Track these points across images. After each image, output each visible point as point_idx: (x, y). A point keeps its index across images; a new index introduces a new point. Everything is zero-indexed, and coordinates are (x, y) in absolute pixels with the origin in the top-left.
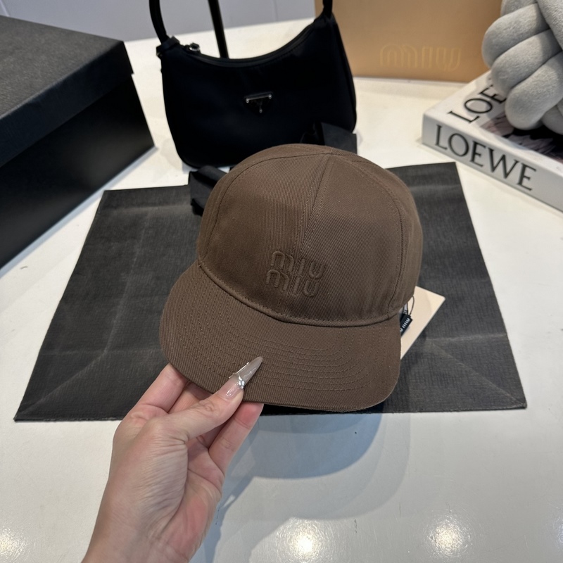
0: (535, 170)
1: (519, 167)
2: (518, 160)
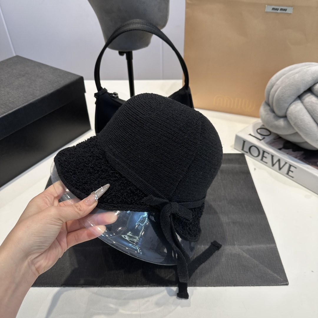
0: (296, 168)
1: (287, 166)
2: (287, 162)
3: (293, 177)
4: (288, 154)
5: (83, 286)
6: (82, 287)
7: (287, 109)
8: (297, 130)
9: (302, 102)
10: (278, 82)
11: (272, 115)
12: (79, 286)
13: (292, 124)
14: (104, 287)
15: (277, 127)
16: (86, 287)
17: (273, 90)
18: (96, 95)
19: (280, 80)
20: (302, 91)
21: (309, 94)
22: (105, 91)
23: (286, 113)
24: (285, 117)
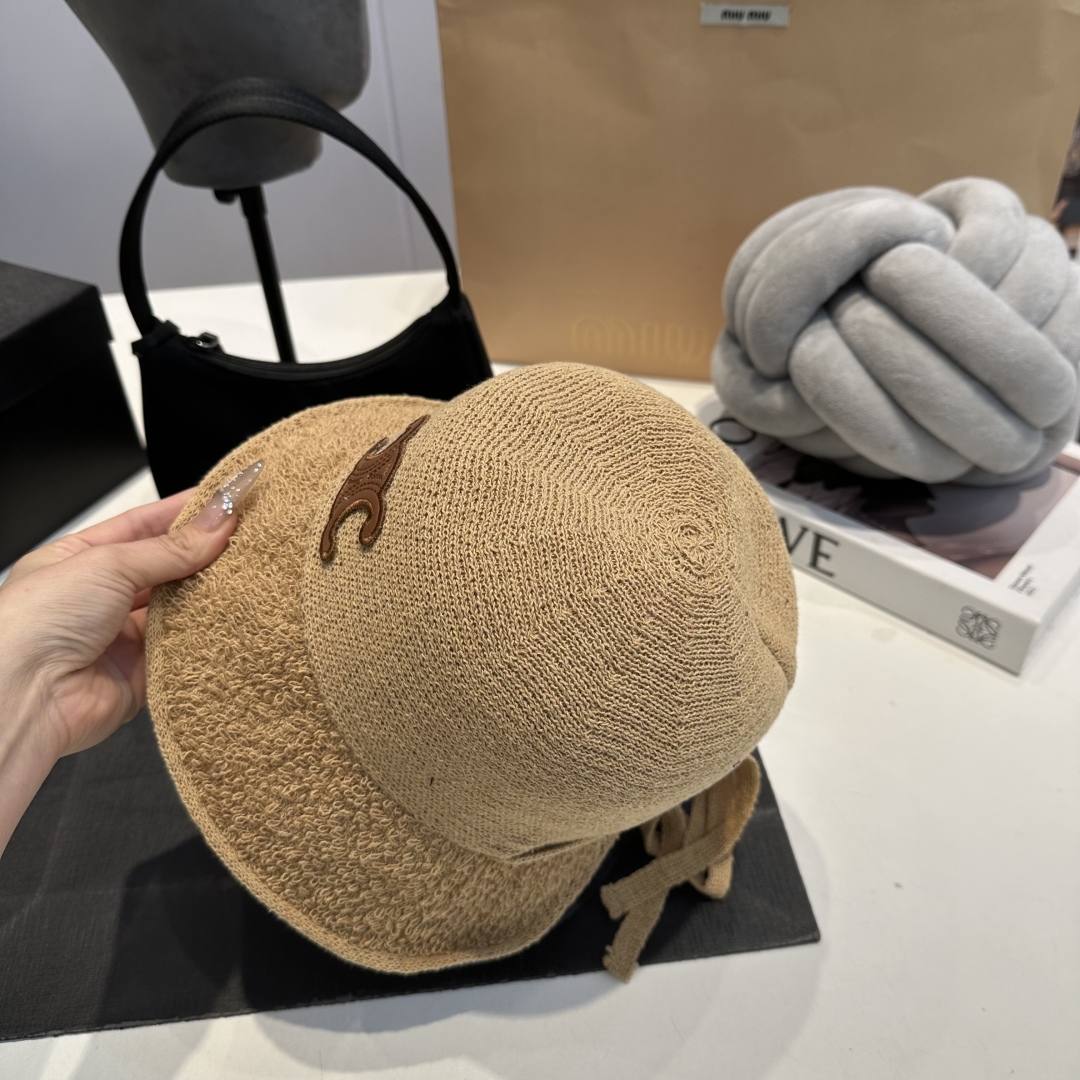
0: (837, 544)
1: (809, 539)
2: (806, 526)
3: (830, 574)
4: (809, 498)
5: (124, 1024)
6: (121, 1028)
7: (790, 351)
8: (828, 421)
9: (836, 325)
10: (759, 263)
11: (746, 374)
12: (108, 1026)
13: (809, 398)
14: (199, 1019)
15: (764, 414)
16: (133, 1027)
17: (743, 290)
18: (136, 347)
19: (764, 254)
20: (831, 286)
21: (856, 296)
22: (170, 329)
23: (787, 363)
24: (784, 378)
